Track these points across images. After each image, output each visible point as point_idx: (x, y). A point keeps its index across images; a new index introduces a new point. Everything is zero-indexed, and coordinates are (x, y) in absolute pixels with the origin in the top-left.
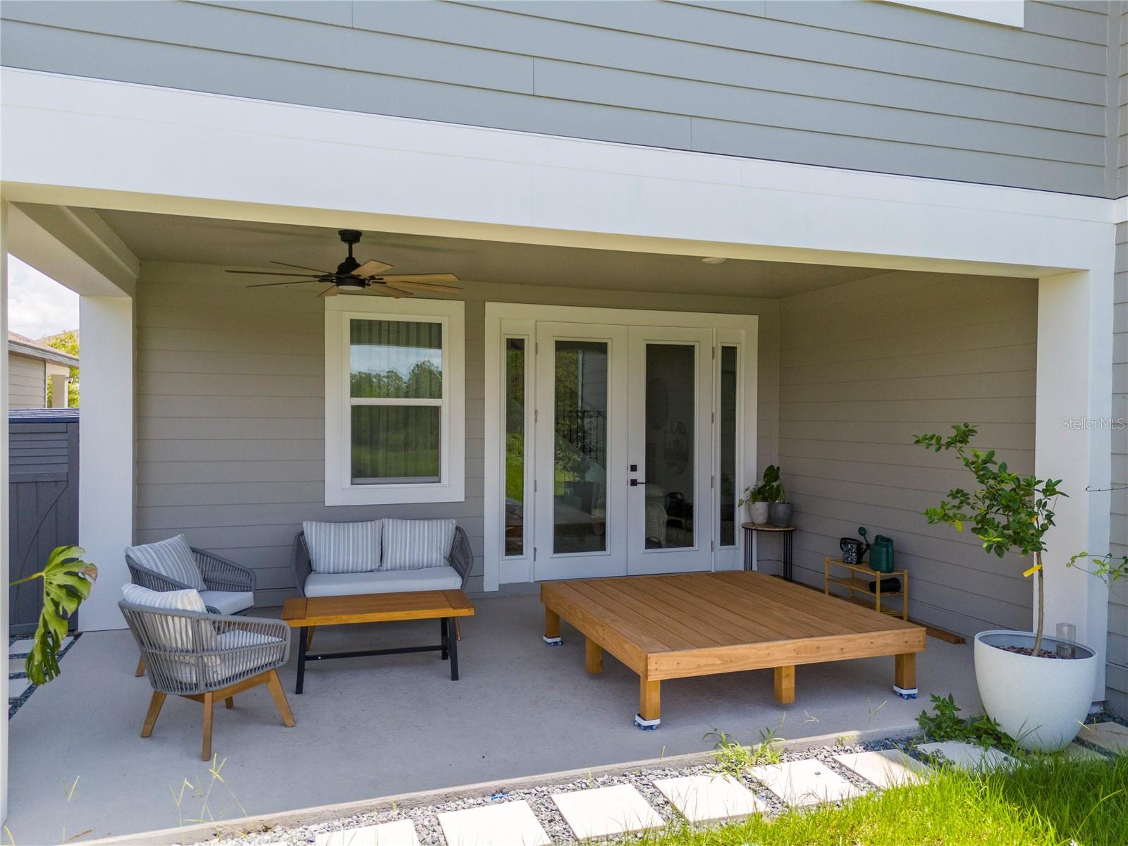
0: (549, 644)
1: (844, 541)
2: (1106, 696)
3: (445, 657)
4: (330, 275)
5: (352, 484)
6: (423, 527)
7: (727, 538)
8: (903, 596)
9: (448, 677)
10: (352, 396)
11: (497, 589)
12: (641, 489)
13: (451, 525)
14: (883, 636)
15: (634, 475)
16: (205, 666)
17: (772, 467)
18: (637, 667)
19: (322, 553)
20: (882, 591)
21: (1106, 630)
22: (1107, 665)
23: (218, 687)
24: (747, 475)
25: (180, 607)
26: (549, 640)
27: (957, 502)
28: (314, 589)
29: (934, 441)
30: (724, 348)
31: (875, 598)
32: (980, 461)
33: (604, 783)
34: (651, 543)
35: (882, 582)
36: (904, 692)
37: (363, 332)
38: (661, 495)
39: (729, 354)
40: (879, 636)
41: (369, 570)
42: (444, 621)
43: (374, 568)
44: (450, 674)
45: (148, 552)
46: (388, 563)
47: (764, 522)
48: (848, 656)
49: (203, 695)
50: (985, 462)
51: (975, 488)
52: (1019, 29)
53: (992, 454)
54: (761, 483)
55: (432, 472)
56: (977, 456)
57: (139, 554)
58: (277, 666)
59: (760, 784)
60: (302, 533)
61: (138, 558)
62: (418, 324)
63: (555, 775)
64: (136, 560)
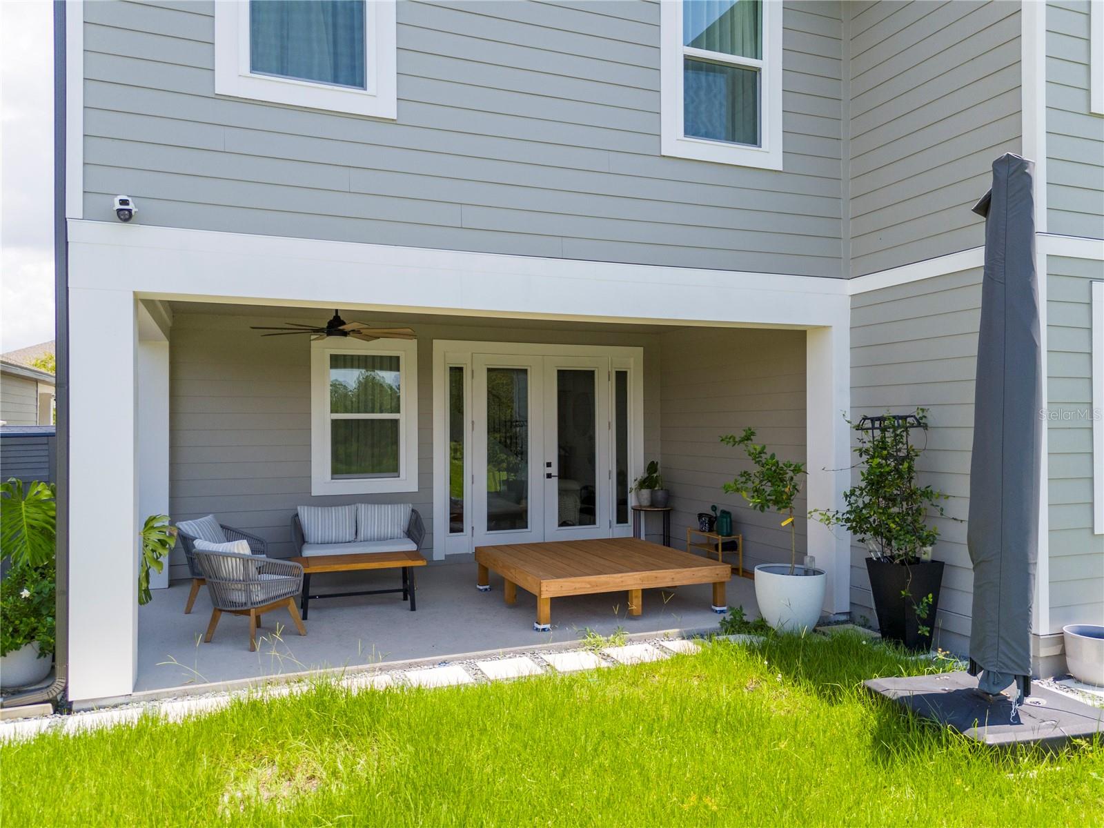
0: (481, 590)
1: (700, 516)
2: (851, 609)
3: (405, 599)
4: (323, 328)
5: (332, 479)
6: (388, 510)
7: (622, 518)
8: (738, 554)
9: (408, 609)
10: (332, 412)
11: (444, 559)
12: (555, 481)
13: (408, 508)
14: (701, 570)
15: (549, 470)
16: (251, 591)
17: (653, 462)
18: (534, 591)
19: (313, 528)
20: (723, 550)
21: (849, 563)
22: (850, 588)
23: (259, 605)
24: (636, 470)
25: (236, 551)
26: (481, 588)
27: (743, 479)
28: (308, 552)
29: (731, 440)
30: (617, 372)
31: (718, 555)
32: (757, 452)
33: (510, 658)
34: (563, 523)
35: (723, 544)
36: (718, 609)
37: (338, 361)
38: (579, 488)
39: (621, 377)
40: (698, 570)
41: (347, 541)
42: (404, 569)
43: (351, 540)
44: (410, 608)
45: (193, 526)
46: (361, 535)
47: (648, 504)
48: (677, 583)
49: (249, 610)
50: (760, 453)
51: (755, 469)
52: (780, 171)
53: (764, 447)
54: (646, 475)
55: (394, 469)
56: (755, 449)
57: (186, 526)
58: (295, 594)
59: (608, 656)
60: (297, 515)
61: (186, 529)
62: (381, 357)
63: (479, 653)
64: (184, 531)
